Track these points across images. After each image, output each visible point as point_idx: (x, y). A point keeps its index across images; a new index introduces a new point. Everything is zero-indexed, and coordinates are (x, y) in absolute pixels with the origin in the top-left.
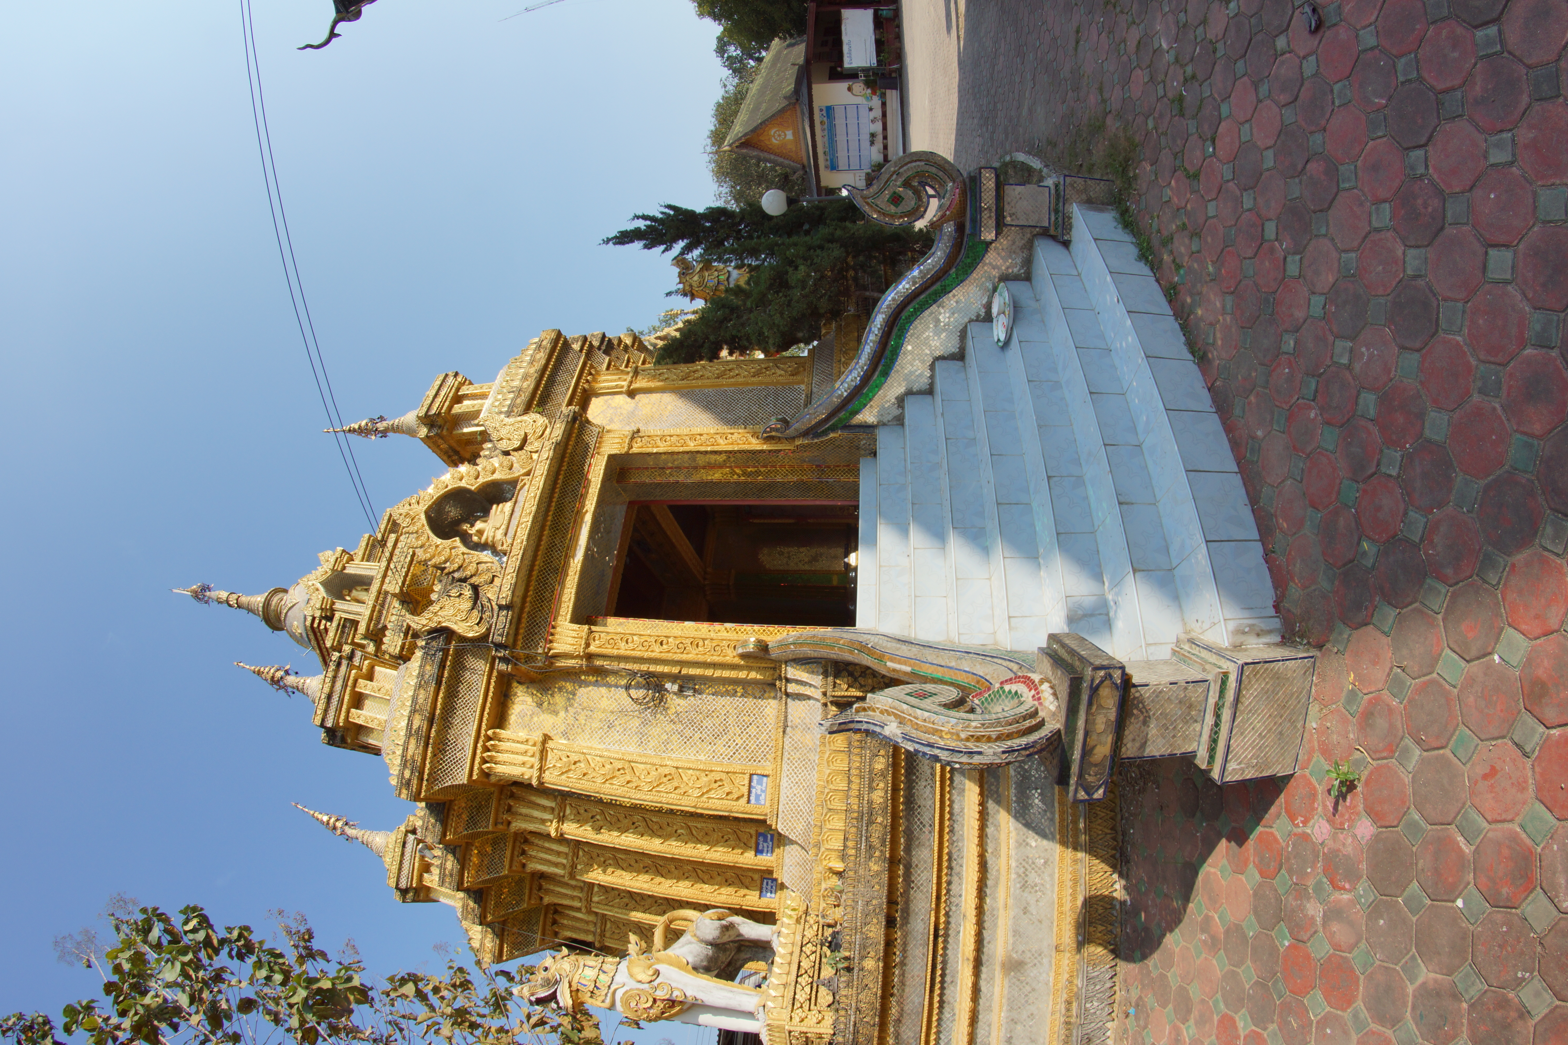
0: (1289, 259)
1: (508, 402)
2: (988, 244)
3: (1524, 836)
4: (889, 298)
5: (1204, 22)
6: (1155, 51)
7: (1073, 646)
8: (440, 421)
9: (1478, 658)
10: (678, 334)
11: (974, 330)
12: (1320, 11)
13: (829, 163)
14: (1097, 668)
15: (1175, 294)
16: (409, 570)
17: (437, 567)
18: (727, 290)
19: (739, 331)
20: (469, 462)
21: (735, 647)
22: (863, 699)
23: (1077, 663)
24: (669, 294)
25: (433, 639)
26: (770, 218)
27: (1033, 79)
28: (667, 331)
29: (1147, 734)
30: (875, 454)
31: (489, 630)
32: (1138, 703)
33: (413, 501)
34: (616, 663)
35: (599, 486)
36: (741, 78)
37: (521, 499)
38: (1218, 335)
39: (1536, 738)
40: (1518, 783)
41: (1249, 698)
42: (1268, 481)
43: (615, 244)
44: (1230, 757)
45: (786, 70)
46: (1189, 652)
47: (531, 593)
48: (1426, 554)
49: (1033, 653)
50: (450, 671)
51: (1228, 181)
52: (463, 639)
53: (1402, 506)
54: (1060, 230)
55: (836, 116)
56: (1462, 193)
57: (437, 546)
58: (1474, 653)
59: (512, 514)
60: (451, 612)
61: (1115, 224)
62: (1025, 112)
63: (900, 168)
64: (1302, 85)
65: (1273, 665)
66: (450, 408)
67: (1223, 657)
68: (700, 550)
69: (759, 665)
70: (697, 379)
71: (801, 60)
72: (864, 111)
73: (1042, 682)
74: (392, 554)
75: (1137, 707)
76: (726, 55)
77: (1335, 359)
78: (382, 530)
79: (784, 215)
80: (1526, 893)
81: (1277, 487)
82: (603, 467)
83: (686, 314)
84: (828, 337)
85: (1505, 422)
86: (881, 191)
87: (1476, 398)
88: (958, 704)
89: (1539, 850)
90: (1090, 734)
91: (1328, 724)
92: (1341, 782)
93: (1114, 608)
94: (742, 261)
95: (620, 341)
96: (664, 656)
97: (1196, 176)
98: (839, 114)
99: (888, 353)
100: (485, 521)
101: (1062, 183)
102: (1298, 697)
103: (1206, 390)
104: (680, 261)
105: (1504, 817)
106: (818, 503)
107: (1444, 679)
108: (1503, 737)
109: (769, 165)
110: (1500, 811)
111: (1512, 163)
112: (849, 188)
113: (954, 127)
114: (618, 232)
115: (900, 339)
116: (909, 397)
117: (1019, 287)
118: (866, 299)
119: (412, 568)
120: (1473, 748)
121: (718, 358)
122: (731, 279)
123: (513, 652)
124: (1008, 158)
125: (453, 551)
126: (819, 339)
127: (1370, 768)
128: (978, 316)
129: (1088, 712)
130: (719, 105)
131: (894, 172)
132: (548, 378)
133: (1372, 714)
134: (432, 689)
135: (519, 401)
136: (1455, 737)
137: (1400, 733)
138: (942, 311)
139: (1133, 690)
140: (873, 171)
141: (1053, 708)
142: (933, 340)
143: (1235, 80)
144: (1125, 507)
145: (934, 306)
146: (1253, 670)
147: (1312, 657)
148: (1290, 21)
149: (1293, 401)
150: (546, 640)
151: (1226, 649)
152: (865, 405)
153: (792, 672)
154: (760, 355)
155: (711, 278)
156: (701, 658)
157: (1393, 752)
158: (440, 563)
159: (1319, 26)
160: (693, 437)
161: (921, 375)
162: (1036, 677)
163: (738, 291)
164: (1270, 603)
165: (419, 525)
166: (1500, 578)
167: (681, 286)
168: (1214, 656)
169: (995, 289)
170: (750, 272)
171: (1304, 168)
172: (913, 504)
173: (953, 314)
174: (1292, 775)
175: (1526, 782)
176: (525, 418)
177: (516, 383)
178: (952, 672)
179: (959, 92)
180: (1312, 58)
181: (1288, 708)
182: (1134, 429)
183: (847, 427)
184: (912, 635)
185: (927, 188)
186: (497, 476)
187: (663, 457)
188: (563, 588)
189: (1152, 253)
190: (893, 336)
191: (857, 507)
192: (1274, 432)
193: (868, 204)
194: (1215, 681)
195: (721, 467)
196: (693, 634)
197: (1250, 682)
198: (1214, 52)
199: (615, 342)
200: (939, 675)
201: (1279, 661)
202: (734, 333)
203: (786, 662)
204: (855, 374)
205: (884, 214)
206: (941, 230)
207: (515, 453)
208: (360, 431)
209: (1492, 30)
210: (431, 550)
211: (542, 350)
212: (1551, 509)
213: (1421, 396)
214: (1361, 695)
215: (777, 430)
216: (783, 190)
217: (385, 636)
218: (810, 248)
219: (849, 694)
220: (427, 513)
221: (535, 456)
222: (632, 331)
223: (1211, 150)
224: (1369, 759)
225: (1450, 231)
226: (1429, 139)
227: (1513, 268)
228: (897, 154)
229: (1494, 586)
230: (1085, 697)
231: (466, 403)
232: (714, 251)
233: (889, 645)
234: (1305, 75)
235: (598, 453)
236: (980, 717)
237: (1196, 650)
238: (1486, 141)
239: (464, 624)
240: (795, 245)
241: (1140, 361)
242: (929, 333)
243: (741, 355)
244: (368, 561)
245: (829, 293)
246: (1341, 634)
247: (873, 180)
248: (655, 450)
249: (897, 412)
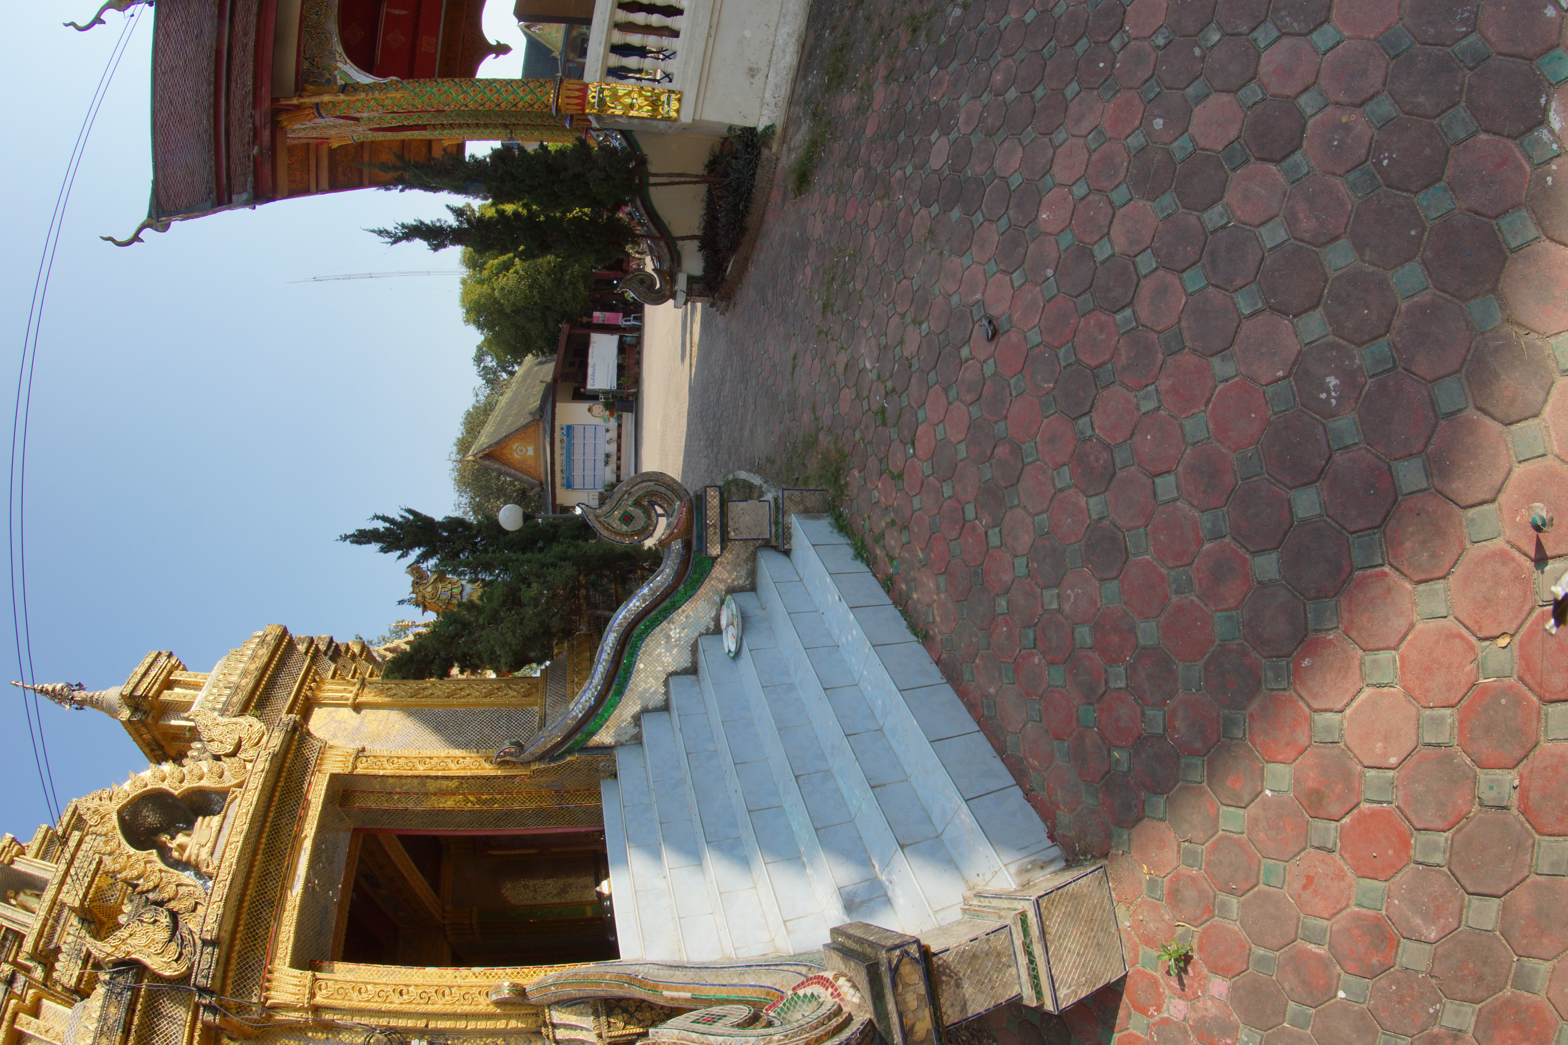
0: (990, 532)
1: (224, 699)
2: (714, 559)
3: (1364, 911)
4: (621, 617)
5: (901, 343)
6: (860, 372)
7: (859, 935)
8: (145, 706)
9: (1253, 800)
10: (408, 648)
11: (705, 643)
12: (995, 322)
13: (565, 481)
14: (890, 949)
15: (892, 584)
16: (93, 880)
17: (127, 882)
18: (460, 605)
19: (470, 648)
20: (174, 761)
21: (487, 994)
22: (645, 1035)
23: (868, 950)
24: (401, 602)
25: (119, 973)
26: (506, 533)
27: (755, 403)
28: (396, 642)
29: (964, 995)
30: (616, 776)
31: (190, 969)
32: (944, 969)
33: (105, 795)
34: (349, 1017)
35: (320, 808)
36: (492, 389)
37: (231, 813)
38: (936, 612)
39: (1333, 833)
40: (1336, 875)
41: (1054, 926)
42: (1010, 730)
43: (352, 542)
44: (1057, 986)
45: (534, 386)
46: (979, 906)
47: (241, 928)
48: (1173, 739)
49: (818, 951)
50: (142, 1018)
51: (929, 476)
52: (157, 977)
53: (1138, 710)
54: (780, 540)
55: (576, 435)
56: (1125, 441)
57: (129, 857)
58: (1246, 798)
59: (220, 831)
60: (144, 941)
61: (831, 529)
62: (746, 434)
63: (632, 488)
64: (984, 384)
65: (1066, 888)
66: (159, 692)
67: (1015, 899)
68: (436, 886)
69: (518, 1012)
70: (427, 697)
71: (549, 378)
72: (601, 432)
73: (836, 977)
74: (73, 857)
75: (944, 974)
76: (482, 365)
77: (1046, 607)
78: (64, 824)
79: (519, 531)
80: (1394, 950)
81: (1020, 733)
82: (324, 787)
83: (418, 626)
84: (560, 656)
85: (1205, 608)
86: (613, 510)
87: (1174, 598)
88: (752, 1021)
89: (1384, 912)
90: (904, 1014)
91: (1141, 917)
92: (1176, 960)
93: (891, 887)
94: (477, 575)
95: (348, 648)
96: (406, 1008)
97: (900, 476)
98: (578, 433)
99: (621, 671)
100: (189, 835)
101: (781, 496)
102: (1101, 906)
103: (934, 665)
104: (414, 569)
105: (1338, 907)
106: (560, 831)
107: (1231, 832)
108: (1304, 849)
109: (508, 479)
110: (1333, 906)
111: (1159, 407)
112: (583, 506)
113: (683, 449)
114: (357, 530)
115: (633, 657)
116: (645, 715)
117: (746, 598)
118: (598, 618)
119: (97, 879)
120: (1282, 871)
121: (448, 675)
122: (464, 594)
123: (221, 1000)
124: (731, 477)
125: (148, 865)
126: (552, 659)
127: (1197, 935)
128: (708, 629)
129: (895, 994)
130: (469, 414)
131: (626, 492)
132: (269, 679)
133: (1178, 890)
134: (118, 1039)
135: (235, 699)
136: (1262, 872)
137: (1211, 893)
138: (673, 627)
139: (935, 959)
140: (606, 491)
141: (856, 1000)
142: (666, 656)
143: (929, 388)
144: (878, 790)
145: (664, 622)
146: (1049, 900)
147: (1101, 867)
148: (971, 333)
149: (1017, 653)
150: (261, 987)
151: (1015, 891)
152: (601, 726)
153: (558, 1016)
154: (491, 675)
155: (444, 591)
156: (450, 1009)
157: (1212, 911)
158: (132, 879)
159: (994, 335)
160: (422, 760)
161: (655, 692)
162: (829, 975)
163: (470, 606)
164: (1045, 835)
165: (109, 826)
166: (1244, 730)
167: (414, 596)
168: (1006, 901)
169: (722, 602)
170: (484, 587)
171: (993, 452)
172: (661, 823)
173: (683, 629)
174: (1126, 975)
175: (1342, 871)
176: (240, 720)
177: (234, 678)
178: (736, 989)
179: (688, 415)
180: (991, 361)
181: (1096, 920)
182: (872, 716)
183: (584, 749)
184: (684, 959)
185: (656, 507)
186: (205, 783)
187: (391, 780)
188: (279, 926)
189: (867, 551)
190: (626, 654)
191: (602, 832)
192: (1005, 686)
193: (600, 522)
194: (1015, 924)
195: (453, 794)
196: (437, 981)
197: (1049, 912)
198: (910, 367)
199: (343, 649)
200: (724, 996)
201: (1071, 883)
202: (466, 650)
203: (549, 1006)
204: (589, 694)
205: (615, 532)
206: (669, 548)
207: (227, 760)
208: (54, 695)
209: (1128, 312)
210: (122, 860)
211: (265, 646)
212: (1265, 658)
213: (1128, 615)
214: (1160, 880)
215: (511, 754)
216: (520, 505)
217: (58, 960)
218: (543, 566)
219: (628, 1032)
220: (120, 813)
221: (249, 766)
222: (361, 638)
223: (911, 451)
224: (1193, 928)
225: (1120, 474)
226: (1092, 407)
227: (1177, 487)
228: (629, 474)
229: (1241, 739)
230: (887, 981)
231: (177, 690)
232: (449, 562)
233: (661, 973)
234: (986, 376)
235: (319, 771)
236: (780, 1029)
237: (986, 902)
238: (1136, 396)
239: (158, 959)
240: (529, 561)
241: (867, 650)
242: (661, 650)
243: (472, 674)
244: (43, 858)
245: (561, 612)
246: (1120, 837)
247: (606, 499)
248: (381, 773)
249: (635, 731)
